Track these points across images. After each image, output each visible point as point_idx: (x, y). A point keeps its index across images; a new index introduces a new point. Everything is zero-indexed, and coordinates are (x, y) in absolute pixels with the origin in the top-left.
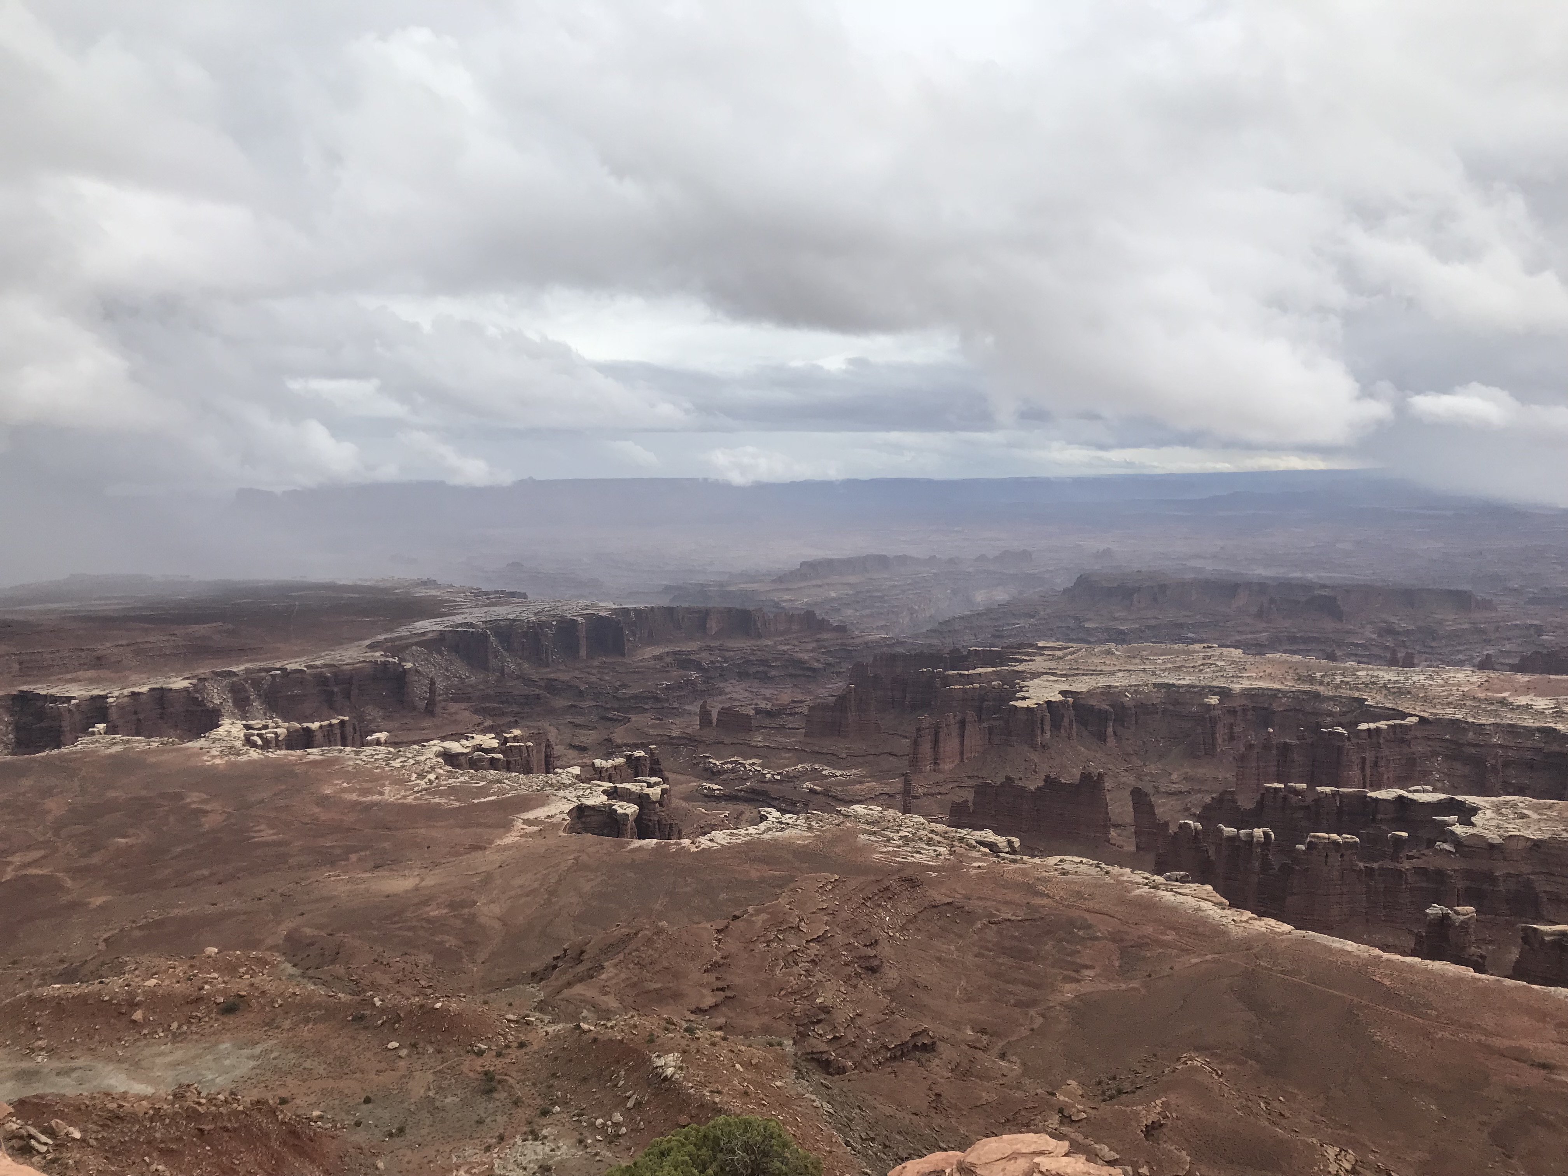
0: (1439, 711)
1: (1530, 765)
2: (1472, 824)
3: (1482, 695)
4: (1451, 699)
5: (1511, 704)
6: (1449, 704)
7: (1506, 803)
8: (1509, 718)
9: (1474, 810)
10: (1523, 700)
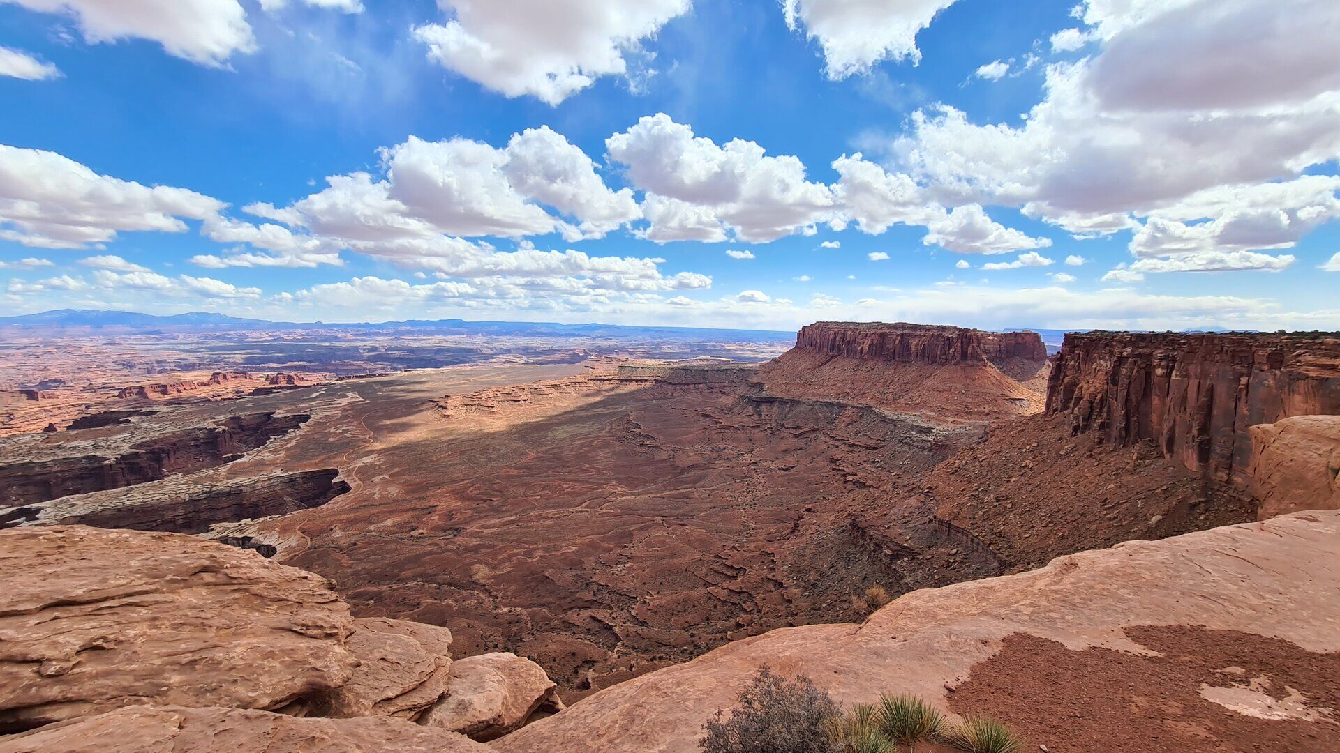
0: (11, 460)
1: (81, 477)
2: (38, 519)
3: (43, 446)
4: (20, 452)
5: (65, 447)
6: (19, 455)
7: (62, 501)
8: (62, 455)
9: (38, 511)
10: (73, 444)
